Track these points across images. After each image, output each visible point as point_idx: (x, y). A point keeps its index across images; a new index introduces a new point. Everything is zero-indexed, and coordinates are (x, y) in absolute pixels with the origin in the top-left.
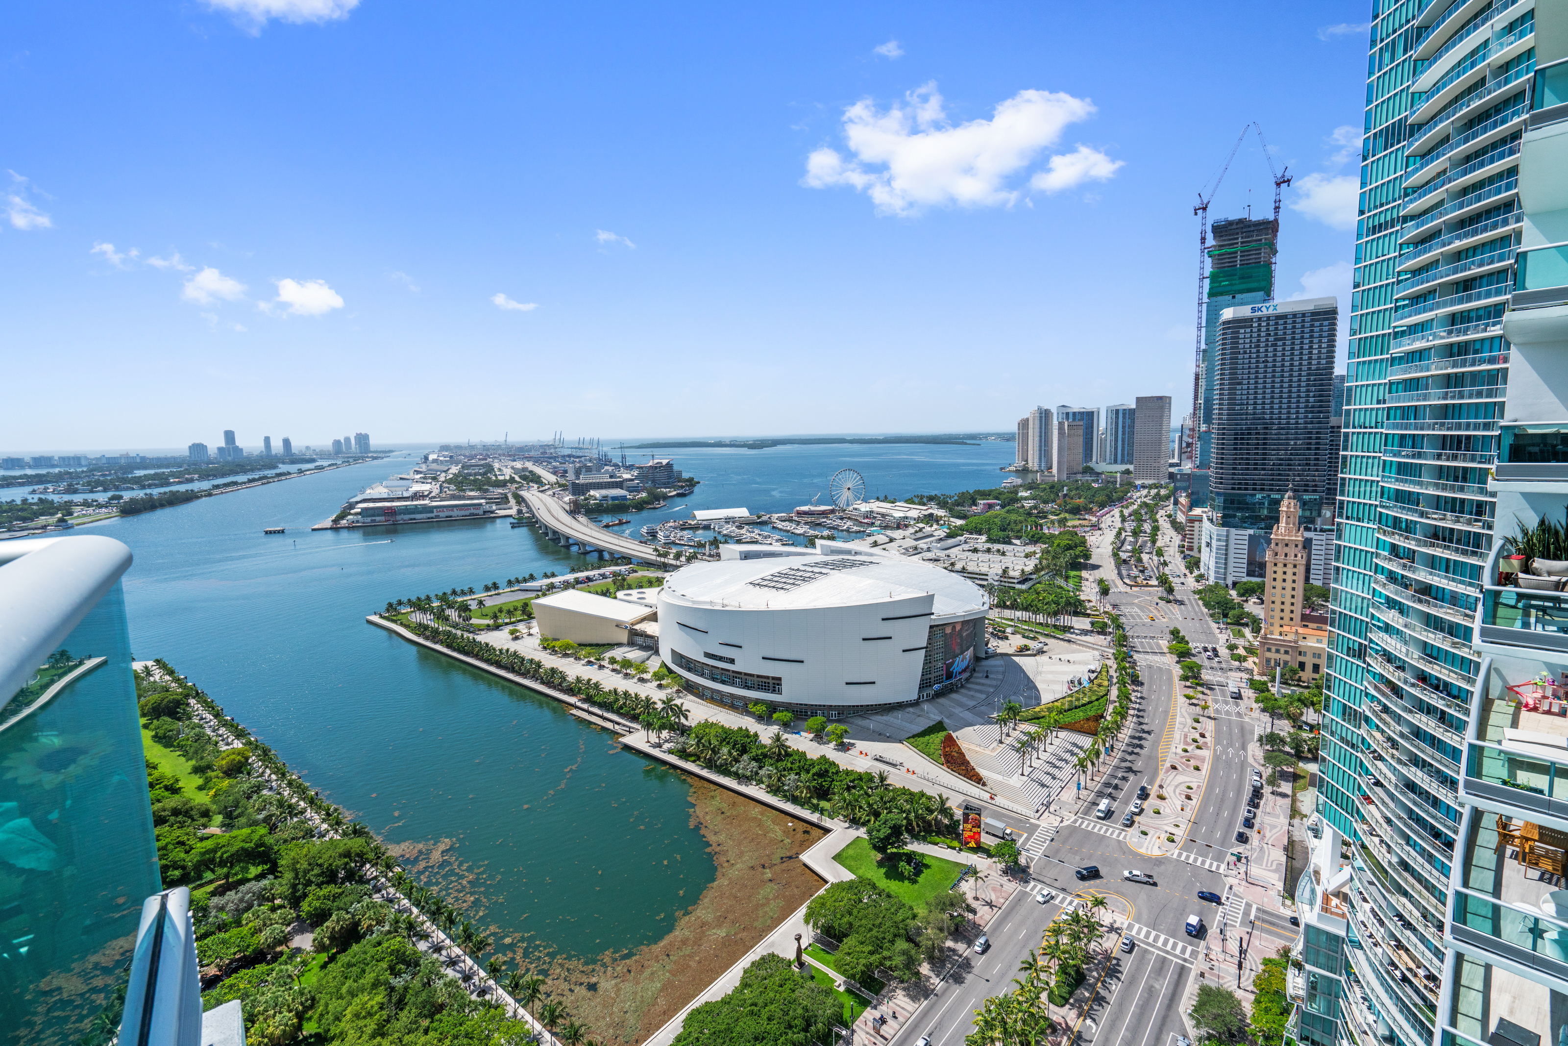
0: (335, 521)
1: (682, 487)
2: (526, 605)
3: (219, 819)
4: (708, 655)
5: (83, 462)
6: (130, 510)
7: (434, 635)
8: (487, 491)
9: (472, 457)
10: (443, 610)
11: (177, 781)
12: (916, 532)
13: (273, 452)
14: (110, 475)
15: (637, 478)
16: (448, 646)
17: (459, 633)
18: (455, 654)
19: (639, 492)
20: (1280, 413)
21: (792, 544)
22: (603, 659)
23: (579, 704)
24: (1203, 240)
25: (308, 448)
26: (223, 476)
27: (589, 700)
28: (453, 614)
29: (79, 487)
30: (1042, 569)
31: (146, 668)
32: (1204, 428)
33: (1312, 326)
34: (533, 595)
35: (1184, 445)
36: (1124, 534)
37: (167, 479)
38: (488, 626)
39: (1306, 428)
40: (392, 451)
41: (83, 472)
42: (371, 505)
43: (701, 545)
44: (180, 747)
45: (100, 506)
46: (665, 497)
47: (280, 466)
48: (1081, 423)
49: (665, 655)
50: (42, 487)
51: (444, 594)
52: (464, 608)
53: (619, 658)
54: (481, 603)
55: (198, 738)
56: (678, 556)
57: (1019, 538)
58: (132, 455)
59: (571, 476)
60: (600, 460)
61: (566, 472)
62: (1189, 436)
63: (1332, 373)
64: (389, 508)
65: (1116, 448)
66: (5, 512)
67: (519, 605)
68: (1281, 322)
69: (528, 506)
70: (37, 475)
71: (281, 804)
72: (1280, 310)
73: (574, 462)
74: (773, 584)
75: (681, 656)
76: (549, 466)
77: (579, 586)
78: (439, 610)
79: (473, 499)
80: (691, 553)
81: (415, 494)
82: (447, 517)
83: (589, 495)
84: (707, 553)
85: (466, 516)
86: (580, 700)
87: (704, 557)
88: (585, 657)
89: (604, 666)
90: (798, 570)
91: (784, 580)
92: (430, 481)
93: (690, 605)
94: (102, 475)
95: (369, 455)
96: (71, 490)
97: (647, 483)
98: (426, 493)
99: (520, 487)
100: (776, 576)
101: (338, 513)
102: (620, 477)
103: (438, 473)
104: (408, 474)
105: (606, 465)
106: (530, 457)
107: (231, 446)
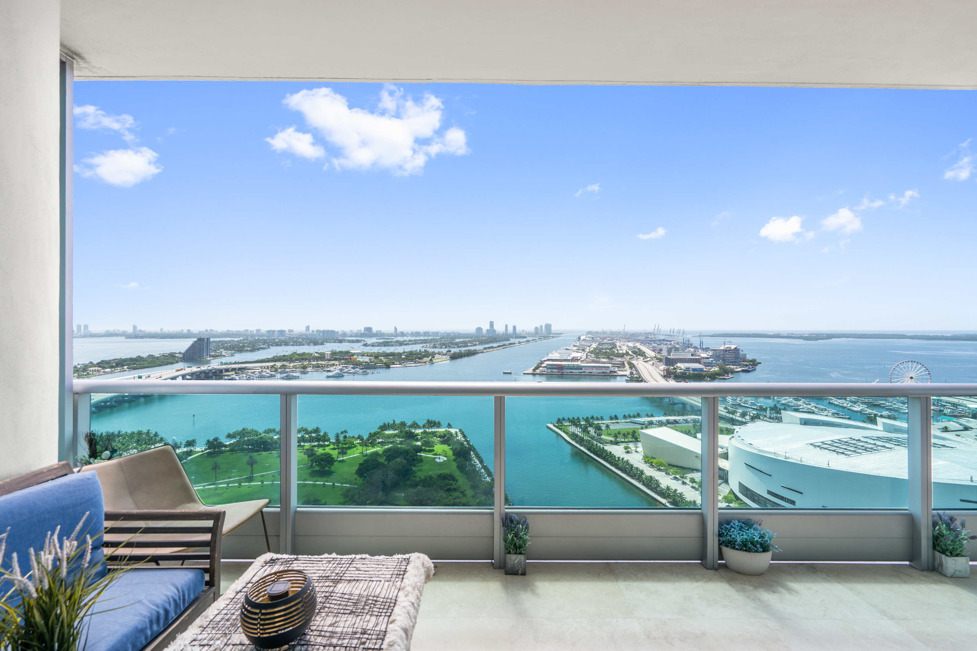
0: (534, 370)
1: (747, 365)
2: (634, 432)
4: (770, 493)
5: (439, 335)
6: (454, 357)
7: (581, 441)
8: (612, 359)
9: (604, 339)
10: (587, 427)
11: (465, 490)
13: (508, 333)
14: (447, 341)
15: (711, 357)
16: (588, 449)
17: (595, 442)
18: (592, 455)
19: (713, 367)
21: (850, 418)
22: (686, 478)
25: (523, 331)
26: (488, 343)
27: (675, 503)
28: (592, 430)
29: (437, 345)
31: (456, 432)
34: (640, 426)
37: (467, 343)
38: (611, 441)
40: (562, 334)
41: (439, 339)
42: (551, 363)
43: (762, 409)
44: (466, 474)
45: (444, 355)
46: (733, 372)
47: (511, 339)
49: (734, 485)
50: (425, 345)
51: (587, 418)
52: (598, 428)
53: (697, 480)
54: (608, 426)
55: (474, 471)
56: (743, 415)
58: (456, 332)
59: (665, 353)
60: (684, 343)
61: (661, 350)
64: (560, 365)
66: (414, 355)
67: (631, 431)
69: (637, 370)
70: (425, 340)
73: (666, 344)
74: (834, 448)
75: (747, 489)
76: (651, 346)
77: (669, 425)
78: (584, 427)
79: (604, 363)
80: (754, 414)
81: (573, 358)
82: (589, 373)
83: (677, 366)
84: (768, 416)
85: (600, 373)
86: (668, 502)
87: (765, 419)
88: (673, 474)
89: (686, 483)
90: (859, 440)
91: (844, 447)
92: (581, 351)
93: (756, 452)
94: (445, 341)
95: (551, 335)
96: (435, 347)
97: (719, 361)
98: (579, 358)
99: (632, 358)
100: (836, 442)
101: (536, 365)
102: (699, 356)
103: (586, 347)
104: (570, 347)
105: (689, 347)
106: (639, 340)
107: (492, 329)
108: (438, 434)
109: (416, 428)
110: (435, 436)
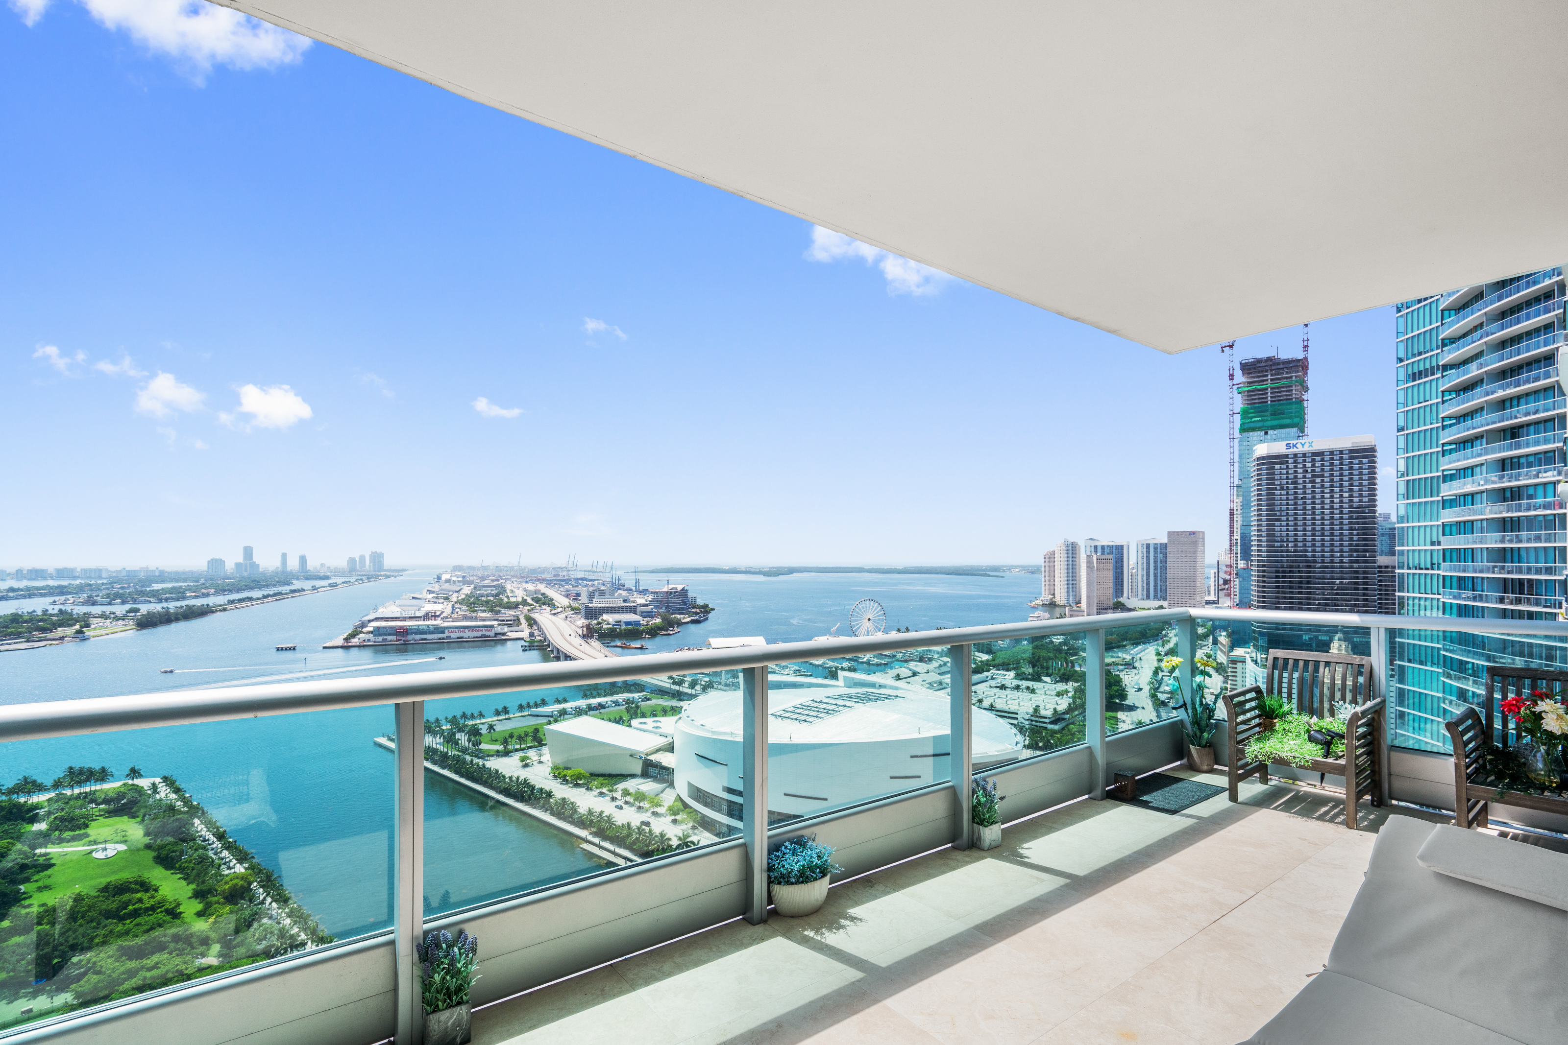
0: (347, 639)
1: (697, 613)
2: (537, 730)
3: (216, 948)
4: (726, 789)
5: (104, 575)
6: (147, 623)
7: (443, 760)
8: (498, 612)
9: (484, 578)
10: (454, 734)
11: (178, 905)
12: (940, 666)
13: (289, 569)
14: (129, 588)
15: (651, 603)
16: (456, 772)
17: (468, 758)
18: (463, 781)
19: (653, 618)
20: (1323, 551)
21: (811, 675)
22: (616, 791)
23: (590, 838)
24: (1231, 377)
25: (322, 565)
26: (239, 590)
27: (601, 833)
28: (463, 738)
29: (98, 599)
30: (1076, 709)
31: (154, 784)
32: (1242, 564)
33: (1351, 463)
34: (545, 720)
35: (1221, 582)
36: (1161, 674)
37: (184, 593)
38: (498, 751)
39: (1352, 567)
40: (405, 570)
41: (103, 584)
42: (384, 624)
44: (181, 870)
45: (117, 619)
46: (679, 624)
48: (1111, 557)
49: (681, 788)
50: (63, 598)
51: (455, 717)
52: (475, 732)
53: (632, 791)
54: (491, 727)
55: (203, 859)
56: (693, 685)
57: (1048, 675)
58: (152, 568)
59: (584, 599)
60: (613, 584)
61: (579, 595)
62: (1226, 572)
63: (1375, 512)
64: (401, 628)
65: (1148, 584)
66: (26, 622)
67: (530, 730)
68: (1318, 458)
69: (540, 629)
70: (59, 587)
71: (282, 934)
72: (1318, 447)
73: (586, 585)
74: (796, 716)
75: (698, 790)
76: (562, 589)
77: (591, 713)
78: (449, 733)
79: (484, 620)
80: (706, 682)
81: (427, 614)
82: (458, 638)
83: (602, 620)
84: (723, 683)
85: (477, 637)
86: (591, 834)
87: (720, 687)
88: (597, 788)
89: (616, 798)
90: (821, 702)
91: (807, 712)
92: (442, 601)
93: (709, 735)
94: (122, 588)
95: (382, 573)
96: (90, 602)
97: (661, 608)
98: (438, 613)
99: (532, 609)
100: (798, 708)
101: (350, 631)
102: (634, 602)
103: (451, 593)
104: (421, 593)
105: (619, 589)
106: (543, 580)
107: (248, 562)
108: (100, 797)
109: (29, 792)
110: (92, 801)
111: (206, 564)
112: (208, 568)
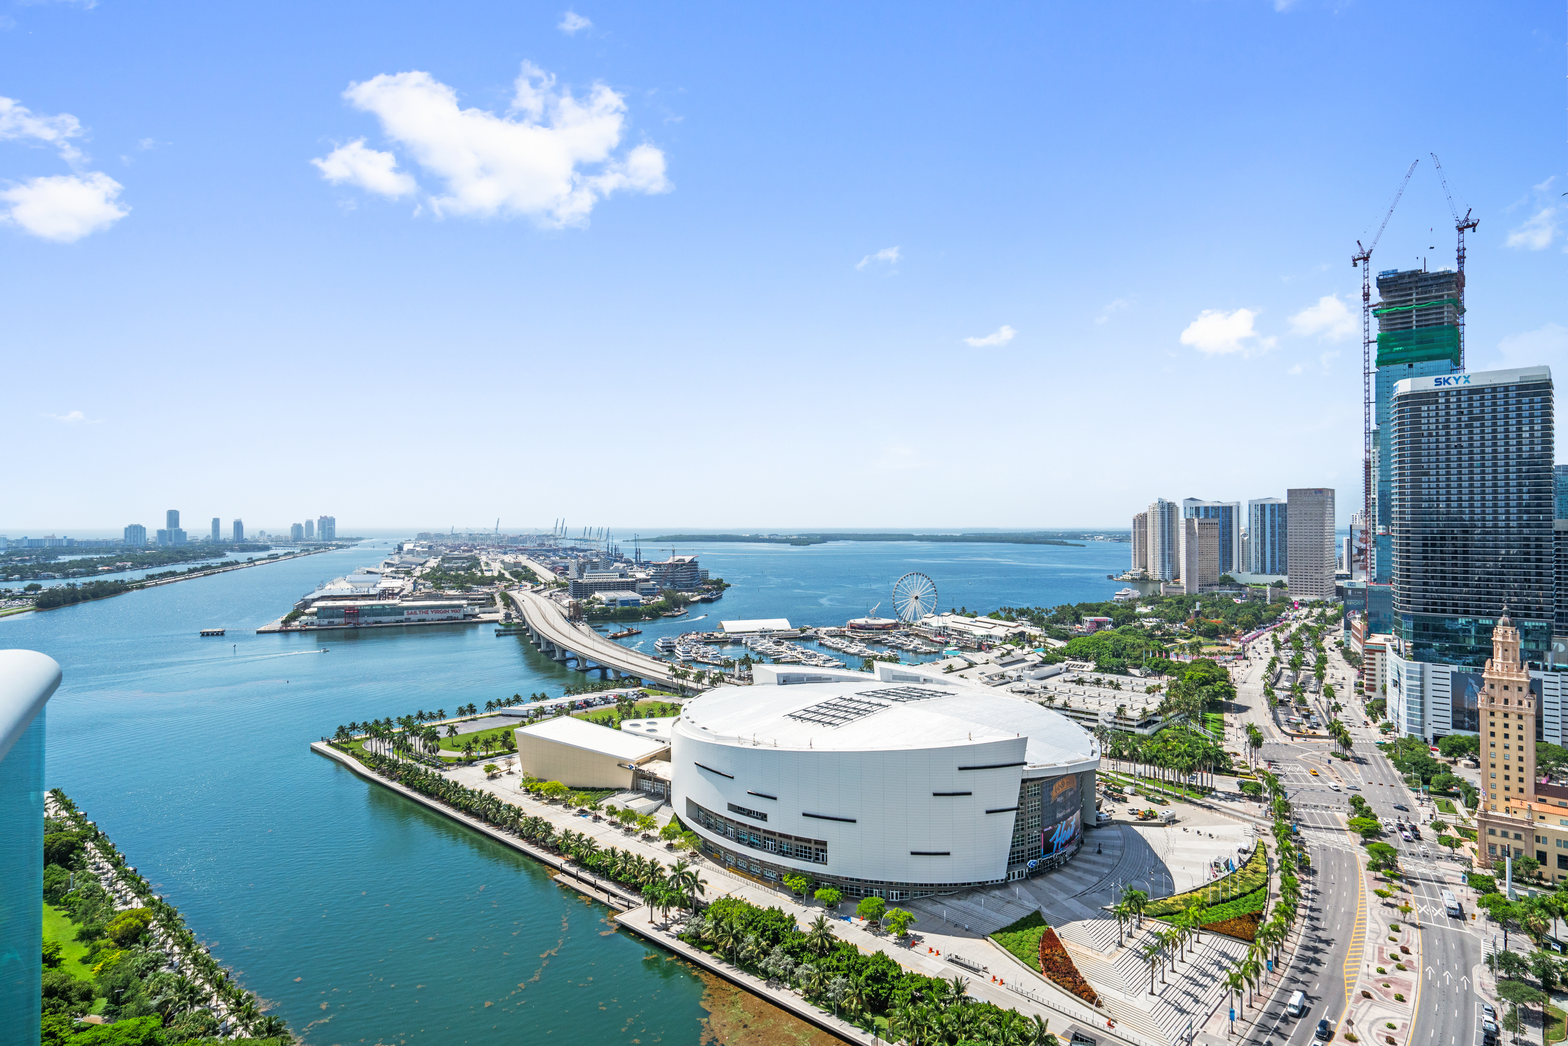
0: (285, 622)
1: (708, 590)
2: (508, 734)
3: (102, 1003)
4: (732, 808)
6: (48, 603)
7: (392, 769)
8: (469, 589)
9: (455, 548)
10: (405, 738)
11: (58, 949)
12: (1003, 655)
13: (222, 537)
14: (30, 560)
15: (653, 578)
16: (408, 785)
17: (423, 767)
18: (415, 795)
19: (655, 596)
20: (1483, 512)
21: (844, 667)
22: (600, 809)
23: (566, 867)
24: (1366, 296)
25: (262, 533)
26: (160, 564)
27: (579, 861)
28: (417, 744)
30: (1170, 709)
32: (1380, 529)
33: (1519, 402)
34: (517, 721)
35: (1355, 551)
36: (1279, 666)
37: (95, 566)
38: (459, 759)
39: (1520, 533)
42: (330, 603)
43: (729, 665)
44: (68, 905)
45: (13, 598)
46: (687, 603)
47: (228, 553)
48: (1216, 521)
49: (679, 806)
51: (409, 717)
52: (432, 736)
53: (619, 808)
54: (452, 730)
55: (91, 893)
56: (699, 677)
57: (1138, 667)
58: (59, 537)
59: (572, 574)
60: (609, 554)
61: (567, 568)
62: (1361, 540)
63: (1551, 463)
64: (351, 608)
65: (1263, 554)
67: (499, 734)
68: (1476, 397)
69: (518, 610)
71: (181, 986)
72: (1474, 383)
73: (577, 557)
74: (819, 717)
75: (699, 808)
76: (547, 561)
77: (575, 712)
78: (399, 737)
79: (451, 599)
80: (716, 674)
81: (384, 591)
82: (419, 621)
83: (594, 598)
84: (737, 675)
85: (442, 620)
86: (568, 862)
87: (732, 680)
88: (577, 805)
89: (600, 818)
90: (850, 699)
91: (832, 713)
92: (402, 575)
93: (713, 741)
94: (22, 561)
95: (334, 543)
97: (665, 584)
98: (396, 591)
99: (510, 586)
100: (822, 707)
101: (289, 613)
102: (632, 576)
103: (414, 566)
104: (378, 567)
105: (616, 561)
106: (525, 550)
107: (173, 529)
111: (123, 533)
112: (126, 536)
